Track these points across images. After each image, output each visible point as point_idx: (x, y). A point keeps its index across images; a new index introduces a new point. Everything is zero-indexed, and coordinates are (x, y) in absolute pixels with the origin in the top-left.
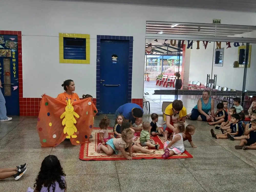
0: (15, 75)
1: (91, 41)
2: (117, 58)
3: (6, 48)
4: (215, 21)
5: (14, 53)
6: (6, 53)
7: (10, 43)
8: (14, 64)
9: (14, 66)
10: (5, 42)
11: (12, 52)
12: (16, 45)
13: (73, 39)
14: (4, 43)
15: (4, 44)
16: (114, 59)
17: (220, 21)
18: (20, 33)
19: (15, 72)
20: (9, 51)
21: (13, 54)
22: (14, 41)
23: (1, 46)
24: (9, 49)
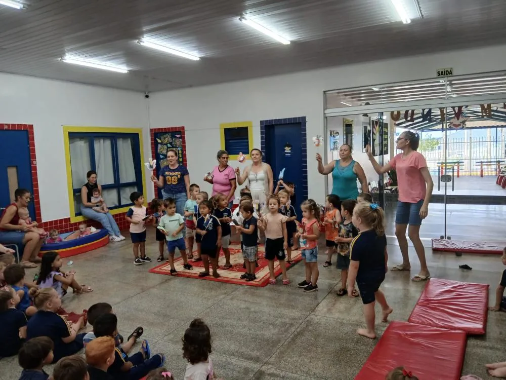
1: (254, 129)
2: (290, 148)
3: (173, 147)
4: (440, 73)
7: (177, 141)
10: (172, 140)
11: (178, 151)
12: (181, 142)
13: (234, 129)
15: (172, 142)
16: (288, 150)
17: (451, 71)
18: (183, 128)
20: (176, 150)
22: (180, 138)
23: (169, 145)
24: (176, 147)
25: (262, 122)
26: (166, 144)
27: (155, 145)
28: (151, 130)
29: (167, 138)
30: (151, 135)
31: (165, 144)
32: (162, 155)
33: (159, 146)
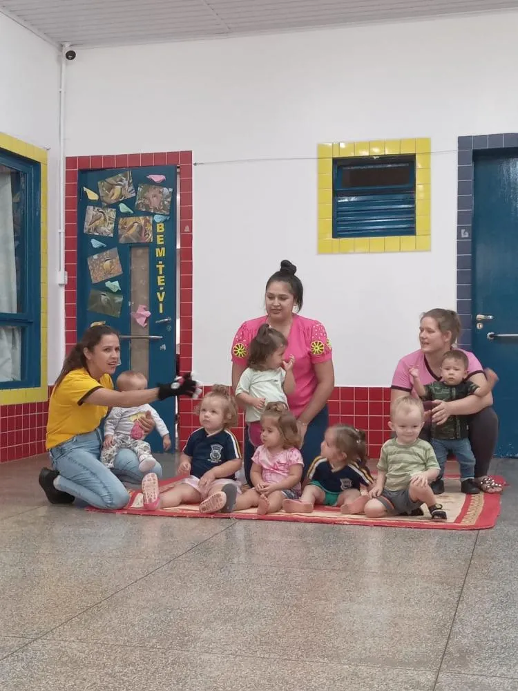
0: (161, 305)
3: (137, 213)
5: (161, 228)
6: (138, 229)
7: (151, 193)
8: (161, 267)
9: (161, 272)
10: (136, 191)
11: (154, 224)
12: (168, 197)
14: (134, 195)
15: (134, 199)
19: (163, 293)
20: (146, 222)
21: (158, 231)
22: (162, 184)
23: (123, 208)
24: (147, 213)
25: (463, 142)
26: (115, 206)
27: (77, 206)
28: (70, 162)
29: (120, 188)
30: (68, 176)
31: (110, 206)
32: (99, 238)
33: (91, 211)
